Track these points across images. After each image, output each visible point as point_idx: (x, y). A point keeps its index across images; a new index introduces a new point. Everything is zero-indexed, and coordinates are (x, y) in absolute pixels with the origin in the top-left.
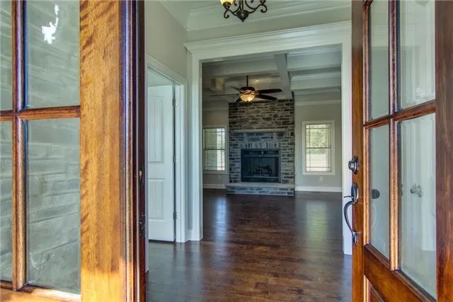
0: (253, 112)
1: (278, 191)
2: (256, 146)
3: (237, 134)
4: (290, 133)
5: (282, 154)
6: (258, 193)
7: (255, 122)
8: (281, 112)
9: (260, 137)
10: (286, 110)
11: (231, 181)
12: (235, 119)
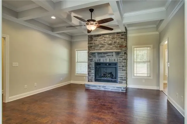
0: (102, 40)
1: (115, 88)
2: (103, 60)
4: (124, 52)
5: (119, 65)
6: (103, 90)
8: (118, 40)
9: (106, 55)
10: (121, 39)
11: (89, 81)
12: (91, 45)
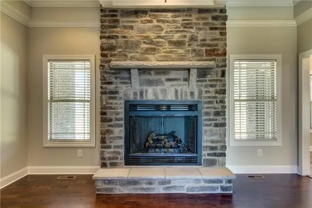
0: (150, 30)
1: (203, 184)
2: (155, 94)
3: (118, 70)
4: (220, 70)
5: (204, 111)
6: (162, 192)
7: (154, 49)
8: (201, 32)
9: (163, 78)
10: (212, 29)
11: (104, 165)
12: (113, 41)
